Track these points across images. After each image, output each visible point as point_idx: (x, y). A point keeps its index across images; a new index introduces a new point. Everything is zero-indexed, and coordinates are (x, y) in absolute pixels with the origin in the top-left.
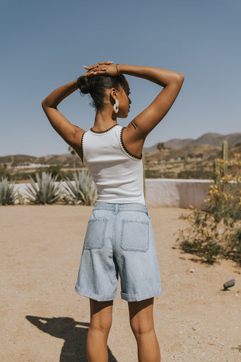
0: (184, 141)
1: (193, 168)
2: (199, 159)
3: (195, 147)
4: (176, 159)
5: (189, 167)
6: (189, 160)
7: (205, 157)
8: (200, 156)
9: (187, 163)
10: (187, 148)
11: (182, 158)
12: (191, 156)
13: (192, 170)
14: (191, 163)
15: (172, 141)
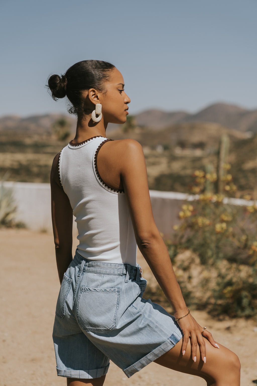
0: (171, 115)
1: (184, 168)
2: (198, 153)
3: (192, 128)
4: (153, 148)
5: (176, 166)
6: (178, 151)
7: (211, 149)
8: (200, 145)
9: (173, 158)
10: (176, 128)
11: (166, 148)
12: (182, 145)
13: (182, 173)
14: (182, 158)
15: (148, 113)
